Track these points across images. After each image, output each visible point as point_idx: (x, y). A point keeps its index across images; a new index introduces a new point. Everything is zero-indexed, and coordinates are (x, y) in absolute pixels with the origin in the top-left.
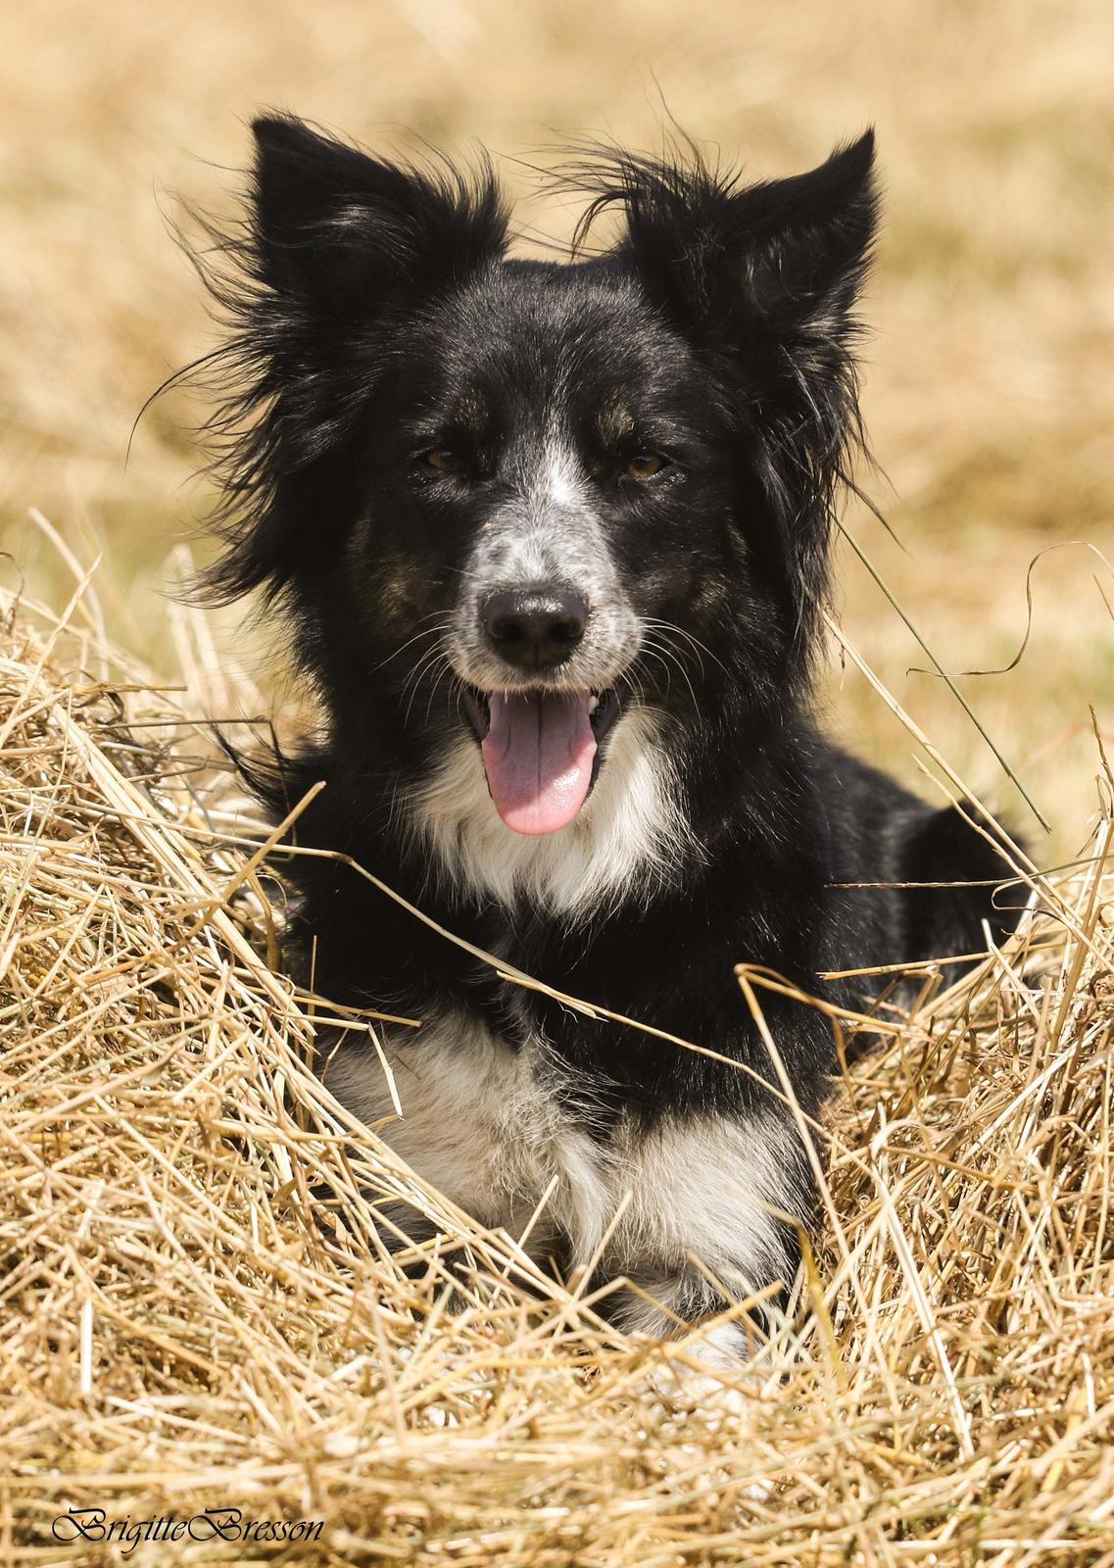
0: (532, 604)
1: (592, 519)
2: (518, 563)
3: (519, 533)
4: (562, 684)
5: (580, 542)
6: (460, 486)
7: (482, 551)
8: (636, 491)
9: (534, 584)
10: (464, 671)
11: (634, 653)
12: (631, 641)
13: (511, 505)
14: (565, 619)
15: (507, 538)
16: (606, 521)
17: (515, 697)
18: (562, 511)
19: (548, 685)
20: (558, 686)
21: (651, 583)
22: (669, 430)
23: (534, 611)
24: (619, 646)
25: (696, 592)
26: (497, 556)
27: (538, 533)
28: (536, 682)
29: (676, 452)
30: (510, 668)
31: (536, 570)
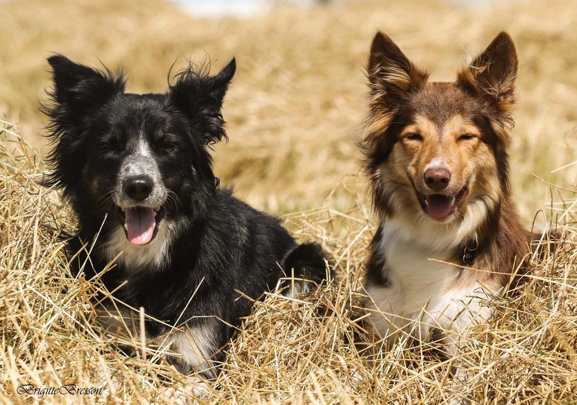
0: (138, 181)
1: (153, 160)
2: (133, 170)
3: (133, 163)
4: (146, 205)
5: (150, 165)
6: (115, 153)
7: (122, 170)
8: (166, 154)
9: (137, 176)
10: (118, 204)
11: (166, 198)
12: (165, 194)
13: (130, 156)
14: (147, 185)
15: (130, 165)
16: (157, 161)
17: (133, 209)
18: (145, 157)
19: (142, 205)
20: (145, 205)
21: (171, 180)
22: (173, 137)
23: (138, 183)
24: (162, 196)
25: (182, 184)
26: (127, 170)
27: (138, 163)
28: (139, 204)
29: (176, 143)
30: (131, 200)
31: (138, 172)
